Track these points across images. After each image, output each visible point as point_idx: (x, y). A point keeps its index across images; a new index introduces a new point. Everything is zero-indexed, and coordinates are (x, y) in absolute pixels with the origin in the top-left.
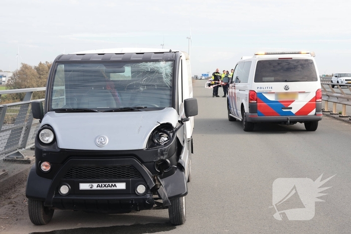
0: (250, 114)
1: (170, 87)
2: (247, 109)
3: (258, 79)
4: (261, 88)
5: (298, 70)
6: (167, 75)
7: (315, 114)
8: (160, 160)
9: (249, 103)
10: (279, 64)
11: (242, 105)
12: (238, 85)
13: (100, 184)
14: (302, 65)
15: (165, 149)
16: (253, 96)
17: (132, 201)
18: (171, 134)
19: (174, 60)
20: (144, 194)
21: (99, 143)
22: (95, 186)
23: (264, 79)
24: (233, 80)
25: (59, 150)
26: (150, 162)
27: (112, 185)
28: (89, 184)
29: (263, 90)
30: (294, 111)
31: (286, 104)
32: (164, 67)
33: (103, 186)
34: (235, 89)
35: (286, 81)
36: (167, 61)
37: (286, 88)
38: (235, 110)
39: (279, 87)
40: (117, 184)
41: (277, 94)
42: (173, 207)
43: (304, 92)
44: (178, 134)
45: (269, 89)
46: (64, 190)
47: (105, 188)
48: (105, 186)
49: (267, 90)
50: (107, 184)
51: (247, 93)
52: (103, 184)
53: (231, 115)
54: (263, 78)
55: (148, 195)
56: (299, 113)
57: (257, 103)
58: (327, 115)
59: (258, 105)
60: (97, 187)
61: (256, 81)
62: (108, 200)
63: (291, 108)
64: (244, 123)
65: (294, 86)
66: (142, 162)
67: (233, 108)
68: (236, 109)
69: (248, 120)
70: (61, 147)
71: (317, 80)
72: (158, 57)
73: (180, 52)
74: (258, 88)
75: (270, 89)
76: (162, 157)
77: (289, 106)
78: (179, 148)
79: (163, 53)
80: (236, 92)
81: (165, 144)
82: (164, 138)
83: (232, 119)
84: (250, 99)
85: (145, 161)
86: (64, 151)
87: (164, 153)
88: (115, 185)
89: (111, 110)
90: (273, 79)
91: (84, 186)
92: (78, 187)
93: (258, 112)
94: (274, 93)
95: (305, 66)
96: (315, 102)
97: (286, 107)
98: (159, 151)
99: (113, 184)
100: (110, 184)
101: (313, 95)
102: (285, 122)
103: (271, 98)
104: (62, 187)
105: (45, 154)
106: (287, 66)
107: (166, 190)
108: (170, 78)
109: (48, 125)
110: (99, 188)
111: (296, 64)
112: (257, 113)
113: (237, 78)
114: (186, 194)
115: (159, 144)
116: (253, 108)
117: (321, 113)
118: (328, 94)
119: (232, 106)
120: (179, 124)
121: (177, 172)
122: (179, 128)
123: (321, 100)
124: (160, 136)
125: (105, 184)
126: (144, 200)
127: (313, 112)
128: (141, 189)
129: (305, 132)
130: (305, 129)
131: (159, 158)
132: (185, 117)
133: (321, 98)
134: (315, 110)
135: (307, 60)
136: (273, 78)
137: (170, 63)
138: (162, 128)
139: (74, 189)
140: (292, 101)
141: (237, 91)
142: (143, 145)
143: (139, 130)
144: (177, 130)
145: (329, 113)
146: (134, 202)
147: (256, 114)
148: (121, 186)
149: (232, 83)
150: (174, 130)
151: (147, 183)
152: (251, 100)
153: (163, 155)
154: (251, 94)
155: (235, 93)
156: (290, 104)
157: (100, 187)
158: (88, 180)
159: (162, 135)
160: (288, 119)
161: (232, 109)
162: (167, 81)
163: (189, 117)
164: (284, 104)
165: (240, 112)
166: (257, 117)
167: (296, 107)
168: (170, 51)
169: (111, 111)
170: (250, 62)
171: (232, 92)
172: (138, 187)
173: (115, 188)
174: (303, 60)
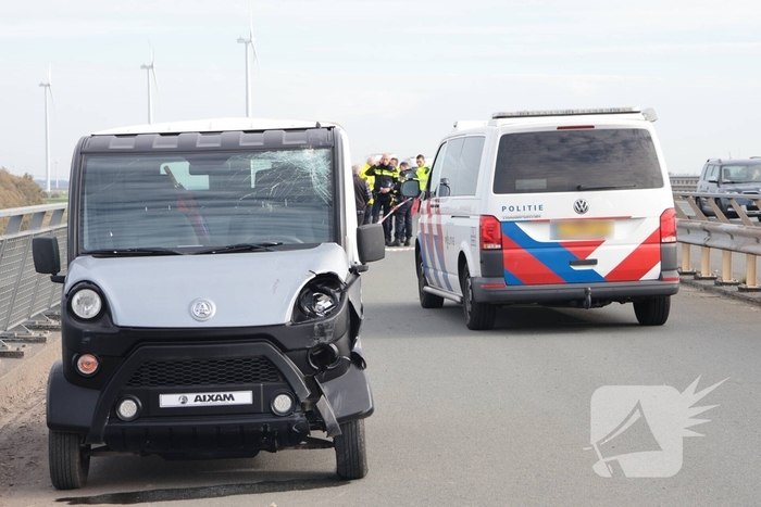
0: (484, 280)
1: (329, 202)
2: (474, 268)
3: (503, 184)
4: (511, 209)
5: (618, 158)
6: (319, 176)
7: (661, 278)
8: (318, 345)
9: (482, 249)
10: (563, 140)
11: (462, 258)
12: (447, 203)
13: (202, 395)
14: (625, 143)
15: (328, 323)
16: (492, 230)
17: (266, 427)
18: (338, 295)
19: (330, 145)
20: (289, 413)
21: (198, 314)
22: (191, 400)
23: (519, 183)
24: (432, 189)
25: (117, 330)
26: (300, 350)
27: (225, 396)
28: (178, 396)
29: (518, 214)
30: (603, 269)
31: (581, 252)
32: (312, 161)
33: (207, 398)
34: (438, 213)
35: (579, 189)
36: (317, 147)
37: (581, 208)
38: (440, 274)
39: (560, 204)
40: (235, 394)
41: (556, 225)
42: (346, 438)
43: (628, 218)
44: (350, 295)
45: (533, 212)
46: (128, 409)
47: (211, 403)
48: (211, 398)
49: (527, 212)
50: (216, 394)
51: (475, 223)
52: (206, 394)
53: (427, 289)
54: (517, 181)
55: (296, 414)
56: (616, 274)
57: (502, 249)
58: (706, 289)
59: (505, 257)
60: (196, 400)
61: (498, 189)
62: (218, 427)
63: (594, 262)
64: (469, 307)
65: (601, 203)
66: (284, 350)
67: (435, 269)
68: (444, 271)
69: (480, 298)
70: (120, 324)
71: (661, 185)
72: (295, 139)
73: (337, 127)
74: (504, 208)
75: (538, 212)
76: (322, 340)
77: (589, 258)
78: (354, 323)
79: (305, 129)
80: (443, 223)
81: (327, 314)
82: (324, 303)
83: (432, 302)
84: (484, 241)
85: (289, 348)
86: (127, 331)
87: (326, 331)
88: (231, 396)
89: (207, 249)
90: (543, 183)
91: (168, 401)
92: (157, 401)
93: (505, 273)
94: (548, 221)
95: (632, 145)
96: (658, 245)
97: (580, 259)
98: (316, 327)
99: (228, 394)
100: (222, 394)
101: (652, 226)
102: (579, 301)
103: (540, 235)
104: (123, 404)
105: (88, 339)
106: (586, 147)
107: (332, 404)
108: (327, 182)
109: (89, 282)
110: (199, 403)
111: (611, 142)
112: (502, 276)
113: (444, 184)
114: (370, 412)
115: (313, 314)
116: (491, 263)
117: (676, 274)
118: (706, 226)
119: (429, 264)
120: (351, 276)
121: (352, 369)
122: (351, 283)
123: (674, 239)
124: (316, 300)
125: (211, 394)
126: (290, 424)
127: (654, 272)
128: (282, 403)
129: (636, 328)
130: (636, 320)
131: (316, 341)
132: (359, 263)
133: (674, 234)
134: (658, 267)
135: (635, 131)
136: (545, 180)
137: (324, 152)
138: (319, 282)
139: (149, 407)
140: (598, 244)
141: (445, 219)
142: (286, 317)
143: (275, 288)
144: (348, 286)
145: (712, 283)
146: (269, 429)
147: (501, 281)
148: (243, 398)
149: (428, 195)
150: (342, 287)
151: (293, 391)
152: (487, 242)
153: (323, 334)
154: (484, 228)
155: (439, 226)
156: (590, 252)
157: (200, 400)
158: (177, 387)
159: (319, 296)
160: (587, 292)
161: (431, 271)
162: (321, 188)
163: (368, 264)
164: (575, 252)
165: (454, 278)
166: (503, 287)
167: (606, 260)
168: (318, 127)
169: (210, 253)
170: (479, 140)
171: (430, 226)
172: (277, 399)
173: (231, 402)
174: (627, 131)
